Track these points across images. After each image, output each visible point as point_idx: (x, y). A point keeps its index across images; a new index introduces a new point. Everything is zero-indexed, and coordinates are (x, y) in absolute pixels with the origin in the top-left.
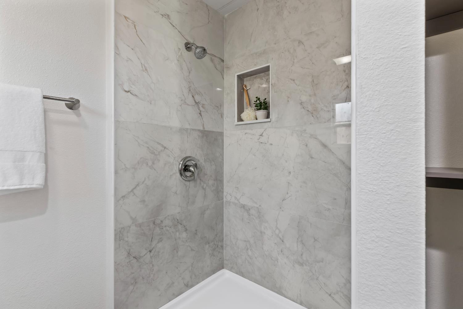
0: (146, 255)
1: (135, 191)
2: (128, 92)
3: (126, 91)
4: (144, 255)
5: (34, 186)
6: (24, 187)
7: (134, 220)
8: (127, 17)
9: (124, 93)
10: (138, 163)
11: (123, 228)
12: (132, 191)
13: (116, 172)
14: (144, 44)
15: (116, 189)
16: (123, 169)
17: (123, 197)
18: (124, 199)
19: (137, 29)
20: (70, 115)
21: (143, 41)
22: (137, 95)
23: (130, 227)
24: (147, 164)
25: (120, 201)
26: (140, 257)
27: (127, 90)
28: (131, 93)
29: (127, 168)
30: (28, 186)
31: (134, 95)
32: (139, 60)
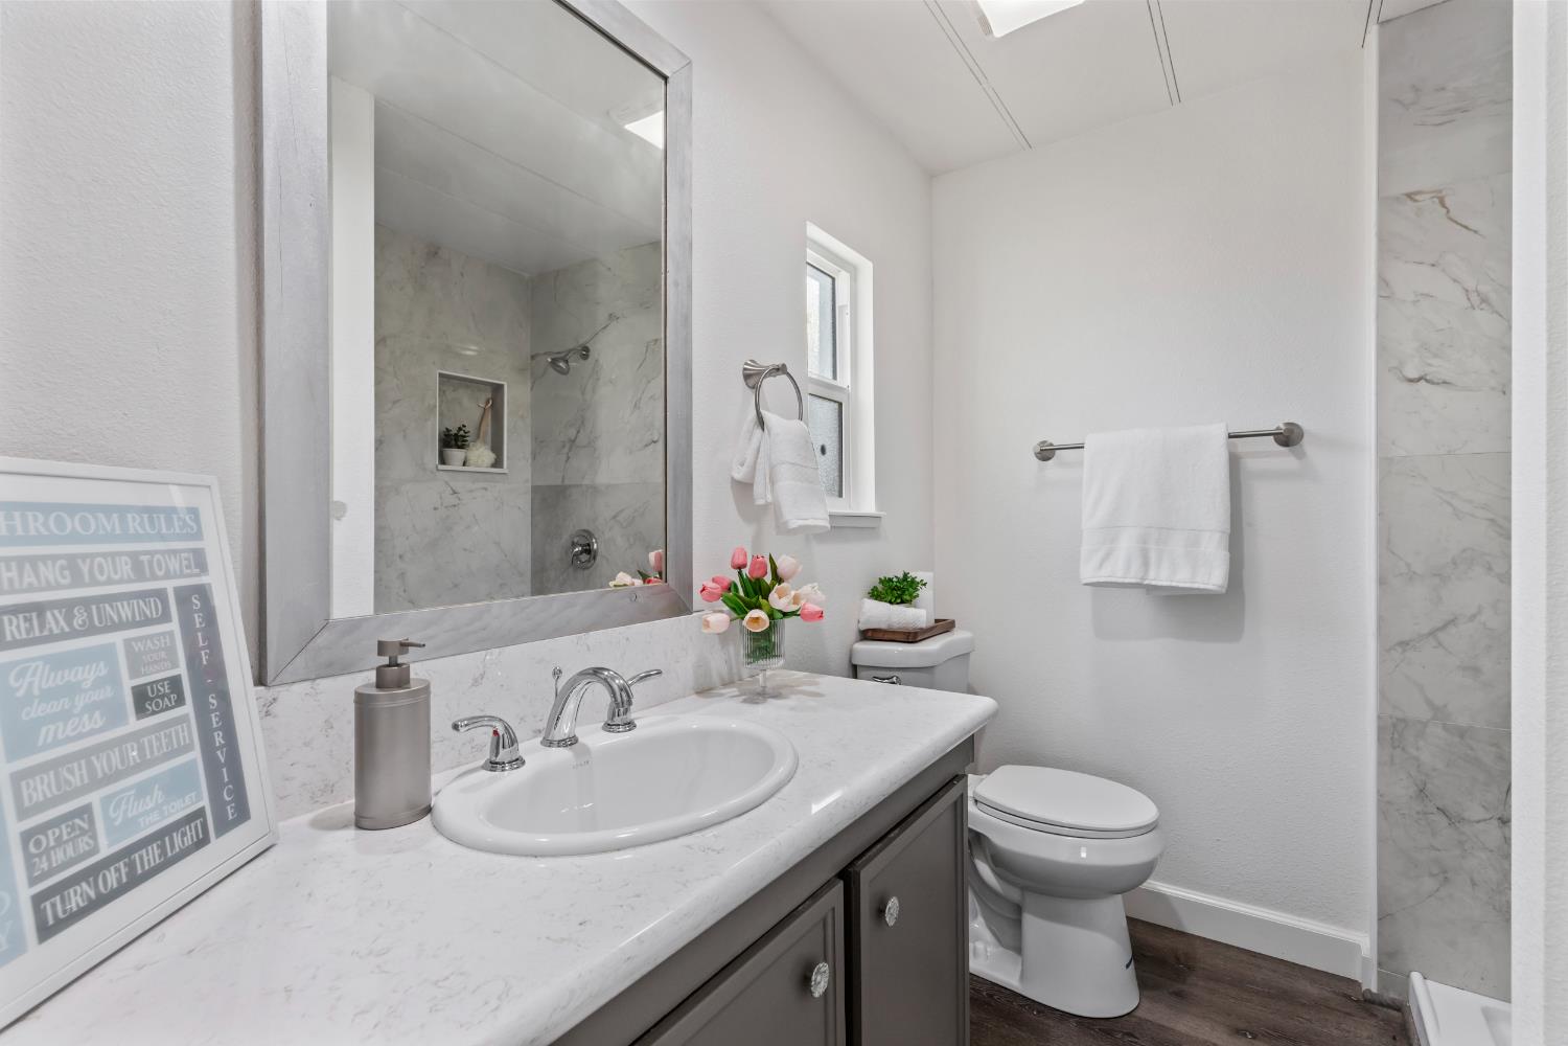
0: (1482, 824)
1: (1441, 636)
2: (1419, 380)
3: (1411, 381)
4: (1478, 822)
5: (1210, 587)
6: (1196, 586)
7: (1439, 712)
8: (1412, 193)
9: (1406, 386)
10: (1455, 563)
11: (1403, 720)
12: (1433, 633)
13: (1382, 581)
14: (1476, 232)
15: (1380, 620)
16: (1401, 574)
17: (1404, 644)
18: (1404, 651)
19: (1447, 205)
20: (1283, 459)
21: (1472, 224)
22: (1447, 379)
23: (1425, 725)
24: (1490, 569)
25: (1393, 652)
26: (1462, 820)
27: (1414, 375)
28: (1427, 381)
29: (1414, 573)
30: (1202, 586)
31: (1438, 384)
32: (1458, 282)
